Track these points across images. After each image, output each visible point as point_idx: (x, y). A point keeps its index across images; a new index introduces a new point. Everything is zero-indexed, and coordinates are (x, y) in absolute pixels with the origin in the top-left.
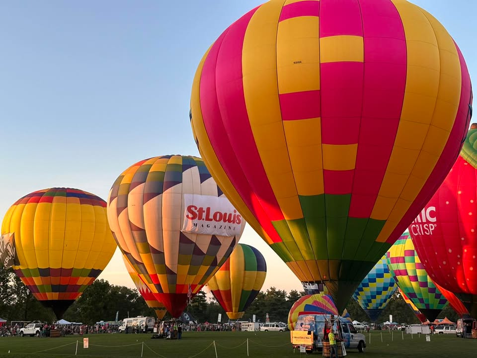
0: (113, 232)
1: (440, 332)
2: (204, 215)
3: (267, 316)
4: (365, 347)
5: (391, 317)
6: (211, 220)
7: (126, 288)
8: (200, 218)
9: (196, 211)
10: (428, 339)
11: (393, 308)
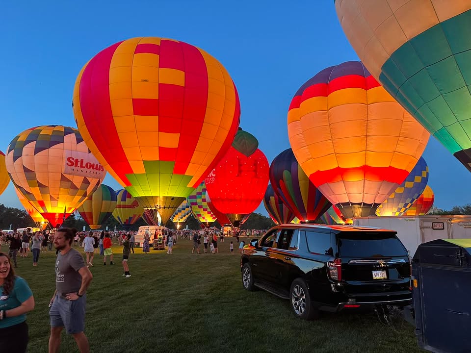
0: (9, 174)
2: (79, 164)
3: (115, 227)
5: (187, 226)
6: (84, 167)
7: (17, 209)
8: (76, 165)
9: (73, 161)
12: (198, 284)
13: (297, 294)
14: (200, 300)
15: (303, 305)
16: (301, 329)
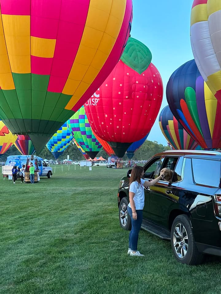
1: (97, 165)
4: (51, 175)
5: (68, 156)
10: (90, 169)
11: (70, 151)
12: (68, 221)
13: (180, 234)
14: (65, 240)
15: (186, 247)
16: (180, 276)
